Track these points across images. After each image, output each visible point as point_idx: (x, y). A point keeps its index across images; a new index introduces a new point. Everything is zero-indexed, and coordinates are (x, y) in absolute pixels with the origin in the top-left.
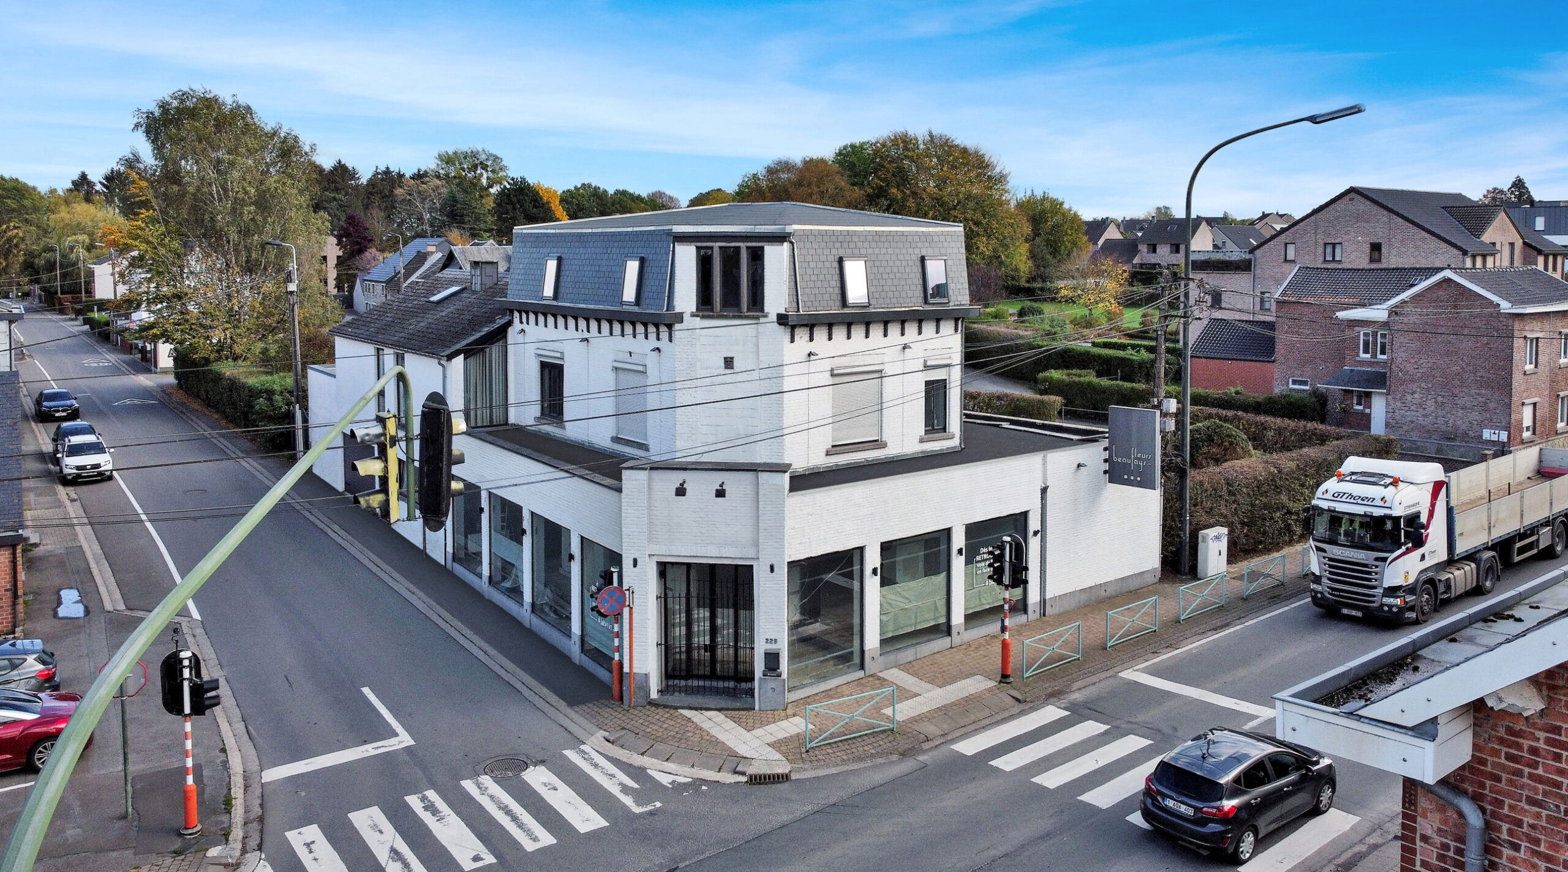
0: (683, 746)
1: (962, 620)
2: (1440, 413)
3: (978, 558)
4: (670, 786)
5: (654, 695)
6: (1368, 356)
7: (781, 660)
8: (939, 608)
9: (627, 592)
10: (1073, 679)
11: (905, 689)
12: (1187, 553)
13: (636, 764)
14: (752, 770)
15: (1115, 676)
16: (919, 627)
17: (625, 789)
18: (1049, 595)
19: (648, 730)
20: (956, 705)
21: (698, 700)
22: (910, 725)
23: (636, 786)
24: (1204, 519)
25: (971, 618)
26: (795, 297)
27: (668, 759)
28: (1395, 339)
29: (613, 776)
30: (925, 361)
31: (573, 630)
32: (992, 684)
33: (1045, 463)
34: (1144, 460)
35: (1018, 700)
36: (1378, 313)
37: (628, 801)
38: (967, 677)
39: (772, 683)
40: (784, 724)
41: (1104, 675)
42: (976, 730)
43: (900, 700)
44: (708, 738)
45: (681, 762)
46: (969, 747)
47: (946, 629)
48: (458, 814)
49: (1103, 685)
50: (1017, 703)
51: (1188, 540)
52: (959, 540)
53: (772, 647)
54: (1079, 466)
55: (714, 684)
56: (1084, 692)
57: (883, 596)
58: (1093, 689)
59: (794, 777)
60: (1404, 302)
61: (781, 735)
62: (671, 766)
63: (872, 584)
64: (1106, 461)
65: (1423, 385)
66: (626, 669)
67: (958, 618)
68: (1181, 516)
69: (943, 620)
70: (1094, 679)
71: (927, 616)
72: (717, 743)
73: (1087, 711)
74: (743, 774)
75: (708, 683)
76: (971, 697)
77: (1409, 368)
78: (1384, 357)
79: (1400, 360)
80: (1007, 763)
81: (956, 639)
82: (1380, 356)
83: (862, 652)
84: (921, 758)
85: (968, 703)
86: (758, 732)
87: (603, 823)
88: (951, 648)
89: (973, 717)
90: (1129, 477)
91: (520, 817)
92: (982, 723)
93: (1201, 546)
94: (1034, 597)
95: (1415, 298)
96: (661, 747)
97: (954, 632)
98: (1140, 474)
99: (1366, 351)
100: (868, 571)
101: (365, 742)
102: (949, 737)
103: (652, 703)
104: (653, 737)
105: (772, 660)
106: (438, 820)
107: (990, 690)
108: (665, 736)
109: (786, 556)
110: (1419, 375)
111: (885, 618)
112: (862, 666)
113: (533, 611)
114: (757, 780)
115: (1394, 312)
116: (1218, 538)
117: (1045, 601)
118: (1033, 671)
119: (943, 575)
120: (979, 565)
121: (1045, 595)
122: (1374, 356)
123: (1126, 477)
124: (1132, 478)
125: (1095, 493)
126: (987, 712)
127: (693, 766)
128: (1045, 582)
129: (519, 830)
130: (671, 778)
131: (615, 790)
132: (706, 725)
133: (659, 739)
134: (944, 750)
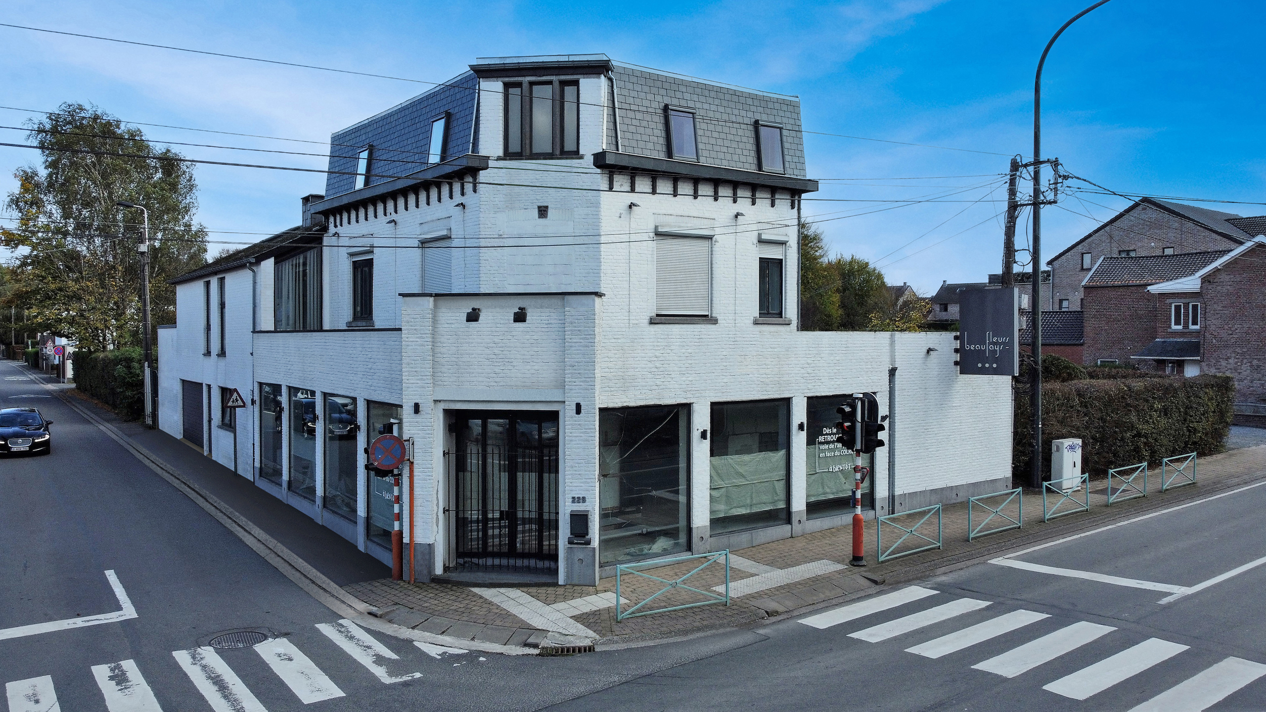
0: (465, 619)
1: (803, 507)
2: (1256, 376)
3: (821, 439)
4: (440, 657)
5: (439, 570)
6: (1180, 327)
7: (590, 524)
8: (778, 492)
9: (406, 443)
10: (935, 565)
11: (739, 570)
12: (1040, 464)
13: (402, 636)
14: (545, 643)
15: (985, 563)
16: (755, 510)
17: (380, 660)
18: (898, 492)
19: (426, 605)
20: (800, 584)
21: (494, 577)
22: (747, 601)
23: (394, 657)
24: (1057, 427)
25: (815, 508)
26: (614, 139)
27: (443, 632)
28: (1208, 307)
29: (369, 647)
30: (760, 235)
31: (359, 513)
32: (840, 567)
33: (892, 343)
34: (1000, 344)
35: (875, 582)
36: (1190, 283)
37: (380, 673)
38: (812, 561)
39: (580, 553)
40: (593, 598)
41: (969, 563)
42: (827, 607)
43: (734, 579)
44: (497, 611)
45: (459, 635)
46: (821, 621)
47: (785, 515)
48: (150, 682)
49: (972, 570)
50: (873, 585)
51: (1040, 449)
52: (799, 414)
53: (580, 507)
54: (929, 351)
55: (512, 562)
56: (951, 575)
57: (713, 467)
58: (962, 573)
59: (597, 649)
60: (1217, 270)
61: (586, 609)
62: (447, 639)
63: (701, 450)
64: (956, 351)
65: (1238, 350)
66: (406, 540)
67: (799, 504)
68: (1034, 422)
69: (782, 505)
70: (960, 565)
71: (764, 498)
72: (508, 614)
73: (958, 591)
74: (535, 646)
75: (504, 562)
76: (819, 578)
77: (1223, 334)
78: (1197, 327)
79: (1213, 327)
80: (870, 635)
81: (797, 527)
82: (1192, 327)
83: (689, 530)
84: (762, 631)
85: (815, 583)
86: (561, 606)
87: (337, 693)
88: (792, 537)
89: (822, 596)
90: (983, 365)
91: (231, 686)
92: (834, 602)
93: (1055, 457)
94: (881, 491)
95: (1228, 266)
96: (437, 620)
97: (795, 519)
98: (996, 361)
99: (1177, 322)
100: (696, 435)
101: (79, 615)
102: (796, 613)
103: (437, 580)
104: (430, 611)
105: (580, 521)
106: (119, 690)
107: (839, 572)
108: (444, 610)
109: (597, 402)
110: (1233, 340)
111: (715, 493)
112: (689, 548)
113: (325, 506)
114: (549, 653)
115: (1205, 280)
116: (1072, 448)
117: (893, 497)
118: (889, 555)
119: (783, 452)
120: (822, 447)
121: (893, 491)
122: (1186, 326)
123: (980, 365)
124: (987, 365)
125: (947, 384)
126: (839, 591)
127: (473, 639)
128: (894, 473)
129: (223, 701)
130: (441, 650)
131: (366, 660)
132: (495, 600)
133: (437, 613)
134: (791, 624)
